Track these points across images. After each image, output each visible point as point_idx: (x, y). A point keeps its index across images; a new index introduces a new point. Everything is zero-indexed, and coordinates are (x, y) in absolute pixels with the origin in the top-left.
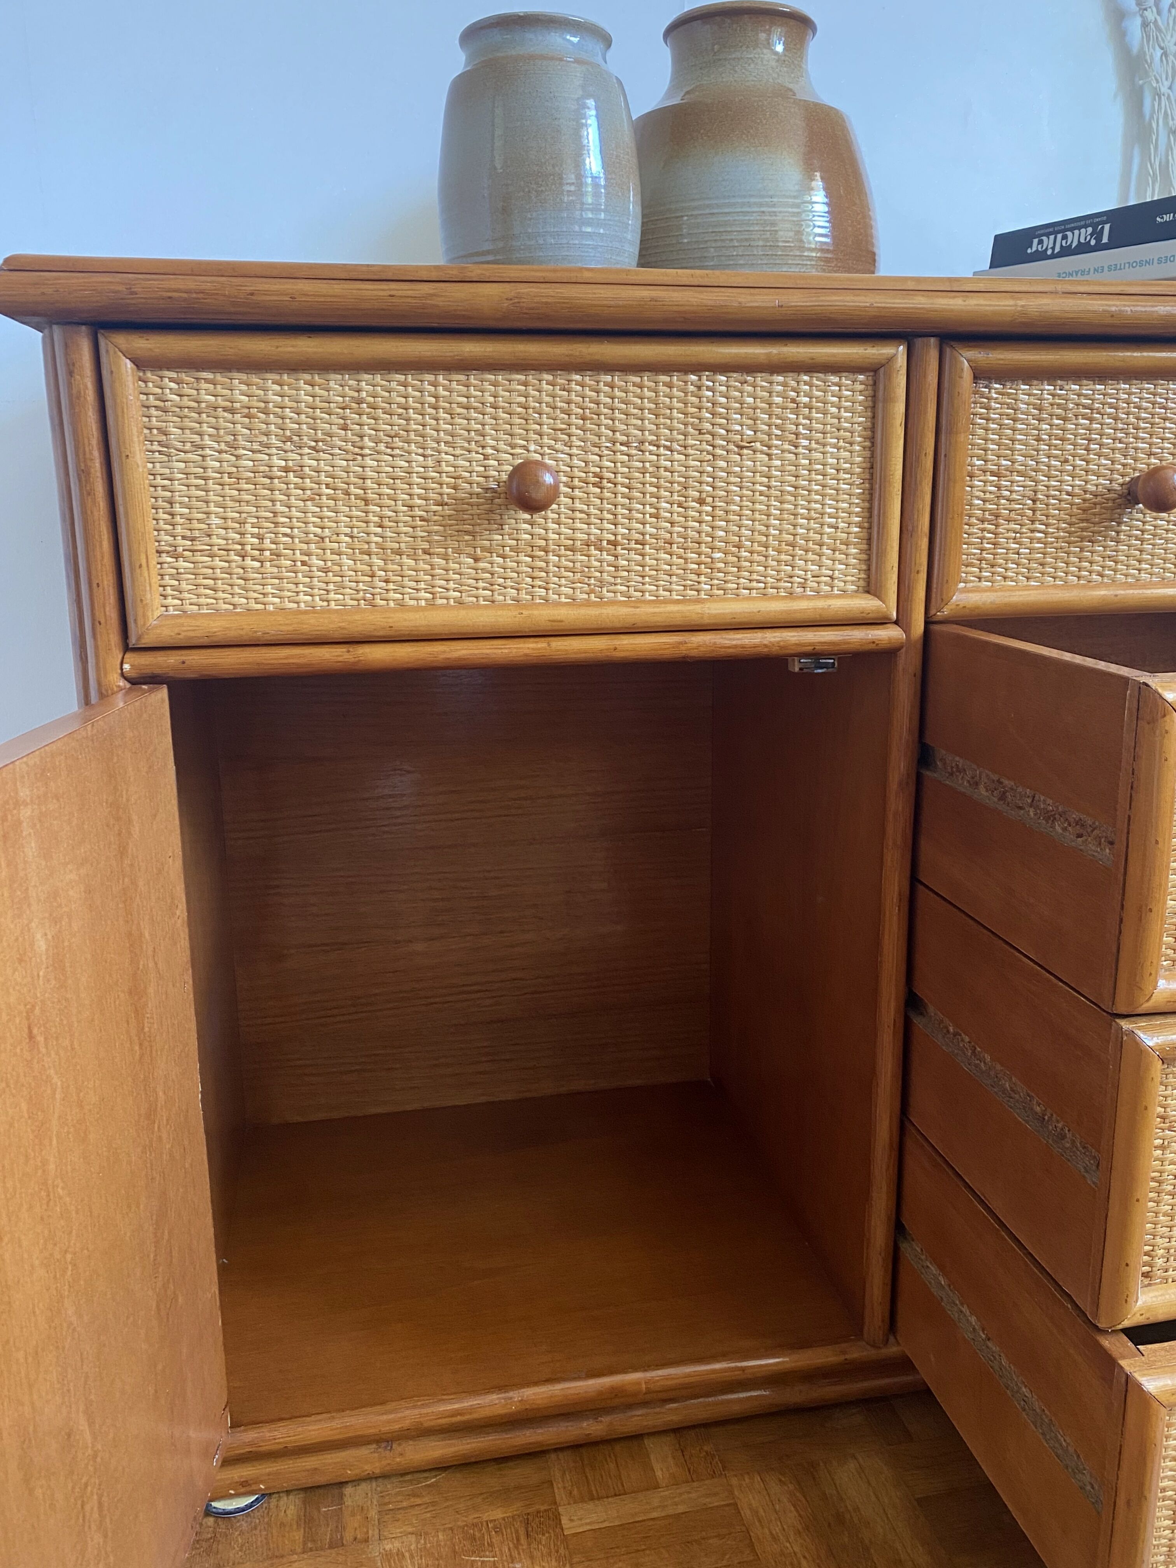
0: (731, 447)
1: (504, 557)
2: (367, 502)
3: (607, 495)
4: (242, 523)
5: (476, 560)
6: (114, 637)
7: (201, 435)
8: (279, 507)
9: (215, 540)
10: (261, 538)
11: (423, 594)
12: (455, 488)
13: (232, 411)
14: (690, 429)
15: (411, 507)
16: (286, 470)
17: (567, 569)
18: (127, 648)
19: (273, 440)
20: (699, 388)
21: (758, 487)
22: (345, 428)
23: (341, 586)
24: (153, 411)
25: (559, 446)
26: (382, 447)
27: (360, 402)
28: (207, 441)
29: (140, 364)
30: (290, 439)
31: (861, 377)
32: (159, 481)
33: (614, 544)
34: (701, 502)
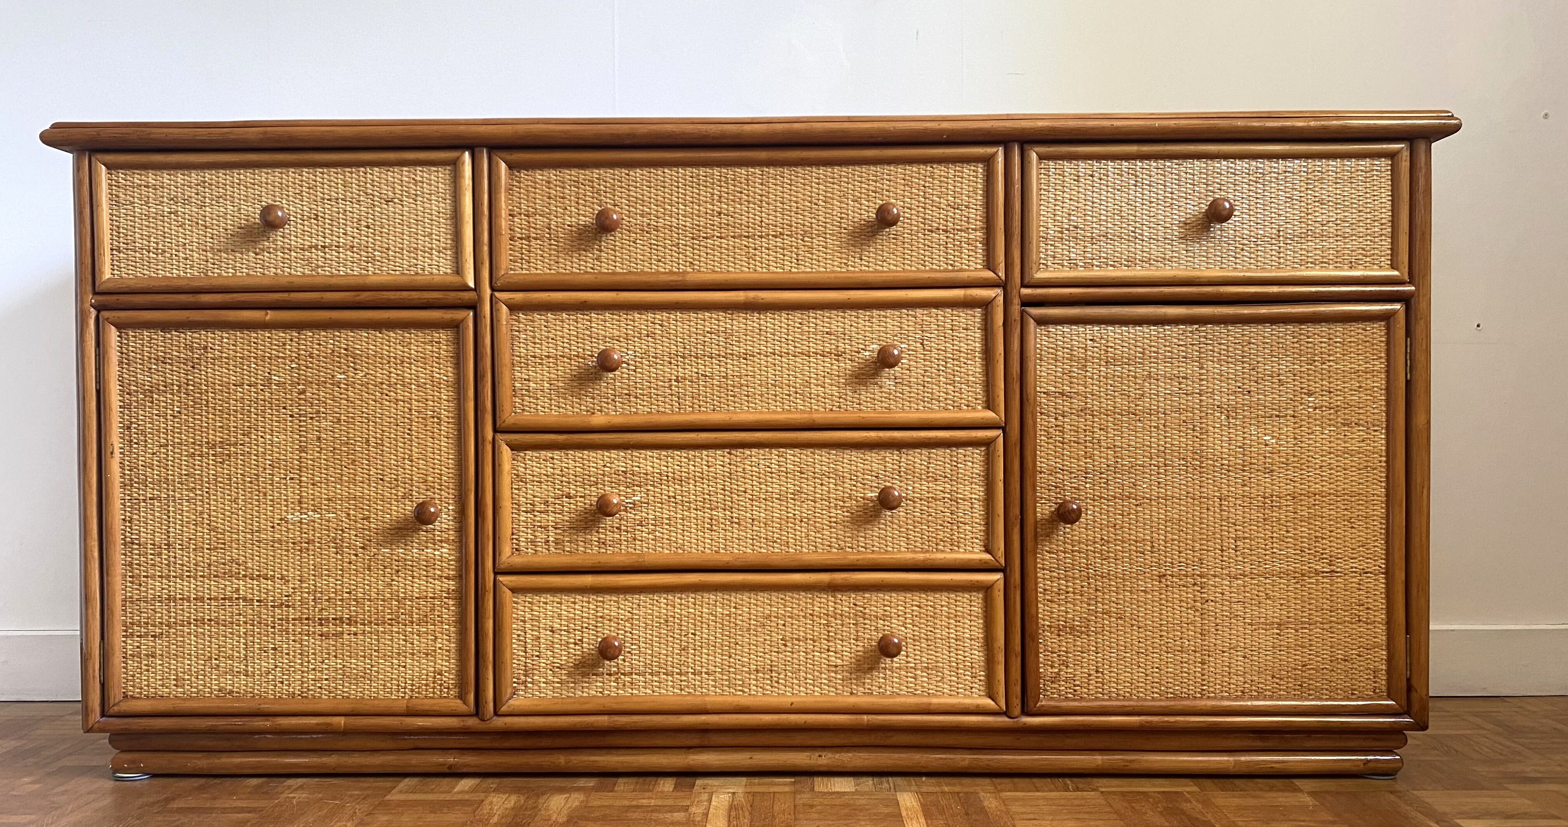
0: (383, 201)
1: (269, 253)
2: (206, 227)
3: (320, 223)
4: (149, 237)
5: (257, 254)
6: (89, 288)
7: (133, 197)
8: (166, 230)
9: (137, 244)
10: (157, 244)
11: (230, 270)
12: (247, 220)
13: (148, 187)
14: (361, 193)
15: (226, 230)
16: (170, 213)
17: (301, 259)
18: (95, 293)
19: (165, 199)
20: (365, 173)
21: (397, 220)
22: (197, 194)
23: (192, 267)
24: (114, 188)
25: (297, 201)
26: (214, 202)
27: (204, 182)
28: (136, 200)
29: (109, 167)
30: (172, 199)
31: (448, 168)
32: (114, 218)
33: (324, 247)
34: (368, 227)
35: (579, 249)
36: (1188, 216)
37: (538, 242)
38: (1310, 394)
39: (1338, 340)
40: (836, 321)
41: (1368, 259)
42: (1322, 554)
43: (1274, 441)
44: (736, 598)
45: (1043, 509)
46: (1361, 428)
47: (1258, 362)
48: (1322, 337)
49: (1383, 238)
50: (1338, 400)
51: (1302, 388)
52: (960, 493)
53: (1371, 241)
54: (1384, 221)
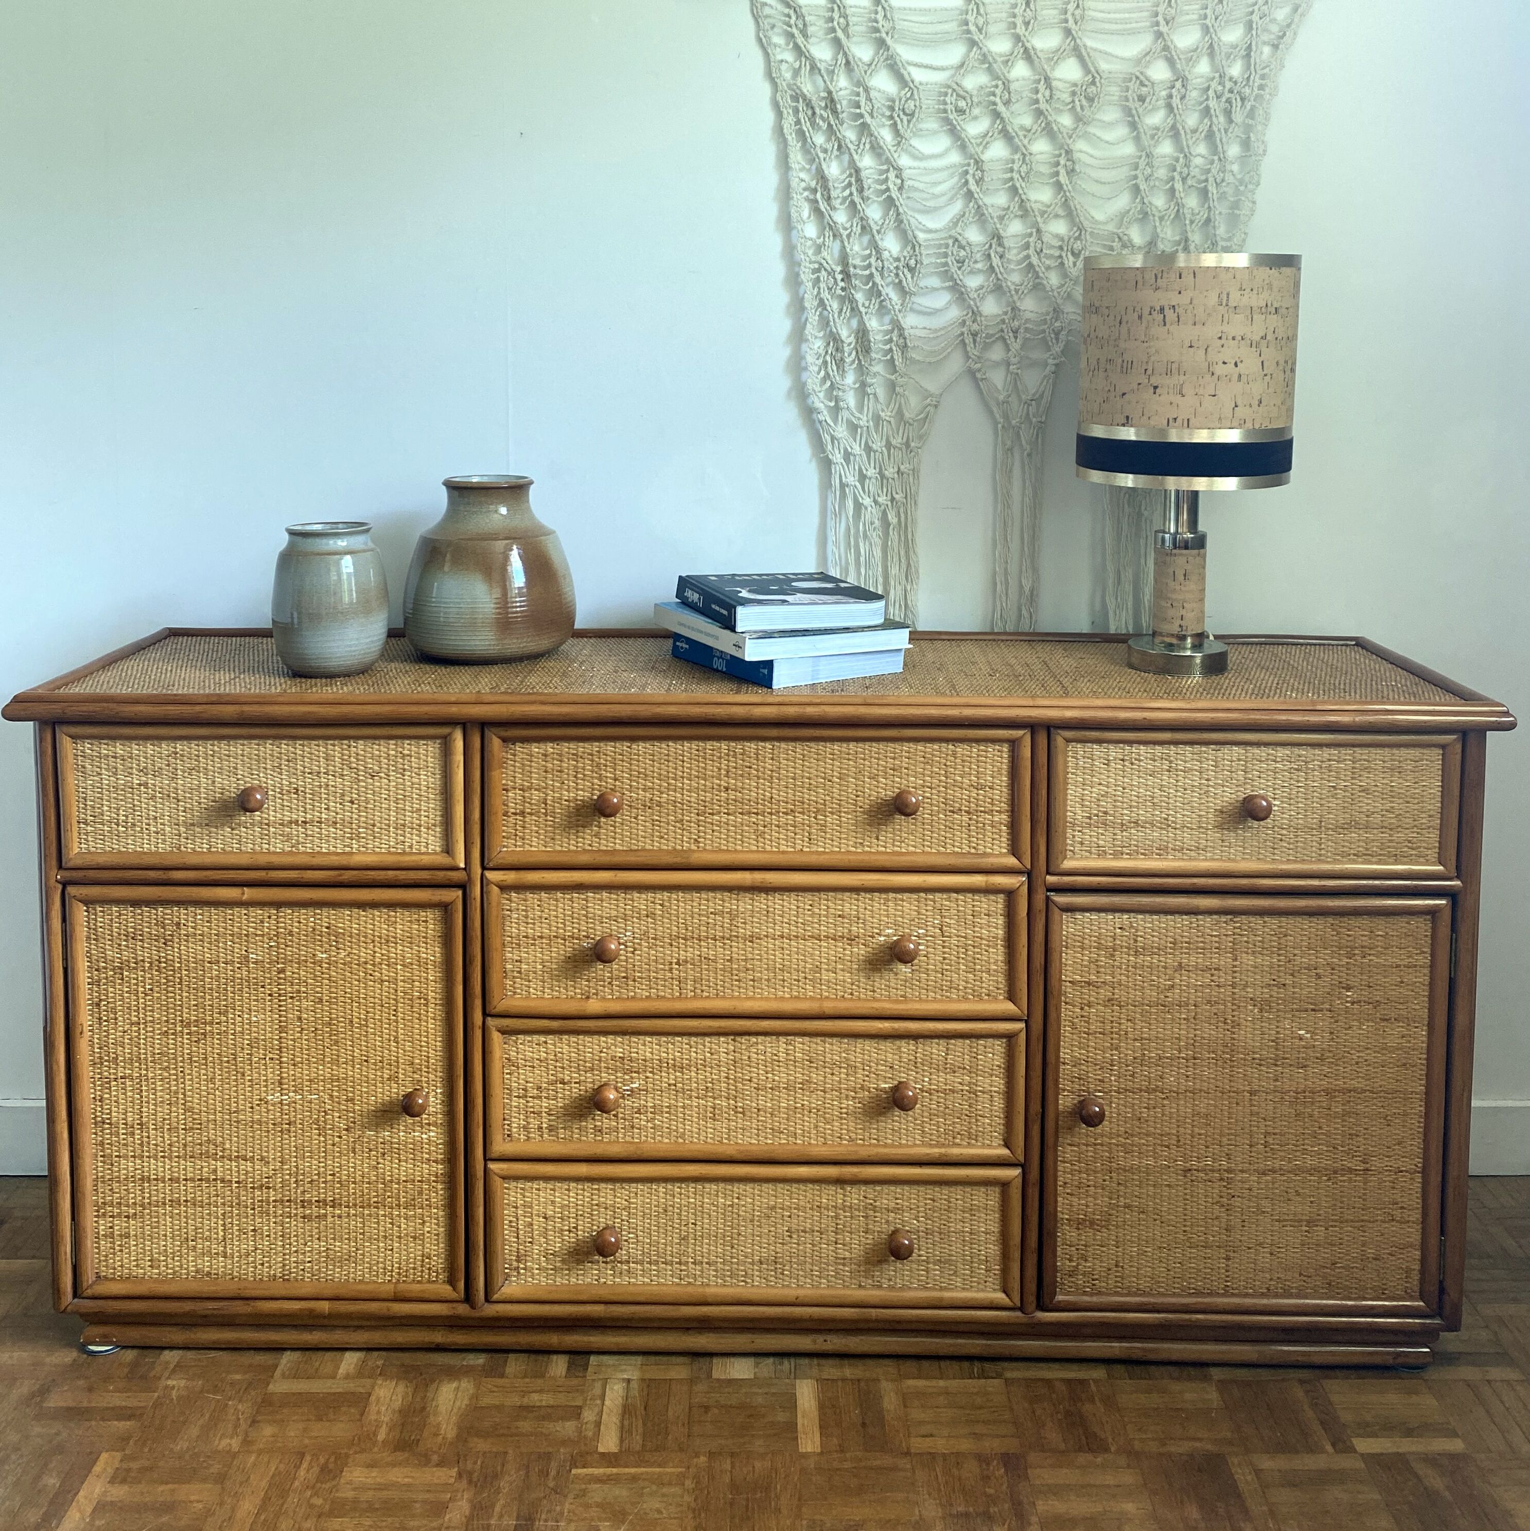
0: (367, 775)
1: (247, 828)
2: (178, 801)
3: (301, 798)
4: (118, 810)
5: (233, 829)
6: (54, 863)
7: (100, 768)
8: (136, 803)
9: (105, 818)
10: (127, 816)
11: (205, 846)
12: (222, 794)
13: (115, 757)
14: (345, 767)
15: (200, 803)
16: (140, 785)
17: (280, 835)
18: (60, 867)
19: (134, 771)
20: (349, 746)
21: (383, 796)
22: (168, 765)
23: (164, 840)
24: (80, 758)
25: (275, 774)
26: (186, 775)
27: (176, 753)
28: (103, 771)
29: (75, 738)
30: (142, 771)
31: (438, 741)
32: (81, 790)
33: (305, 822)
34: (352, 802)
35: (578, 826)
36: (1225, 804)
37: (534, 818)
38: (1348, 988)
39: (1380, 933)
40: (849, 905)
41: (1414, 852)
42: (1356, 1151)
43: (1308, 1035)
44: (738, 1188)
45: (1066, 1101)
46: (1401, 1024)
47: (1295, 955)
48: (1364, 930)
49: (1431, 830)
50: (1378, 996)
51: (1340, 982)
52: (980, 1086)
53: (1418, 833)
54: (1432, 813)
